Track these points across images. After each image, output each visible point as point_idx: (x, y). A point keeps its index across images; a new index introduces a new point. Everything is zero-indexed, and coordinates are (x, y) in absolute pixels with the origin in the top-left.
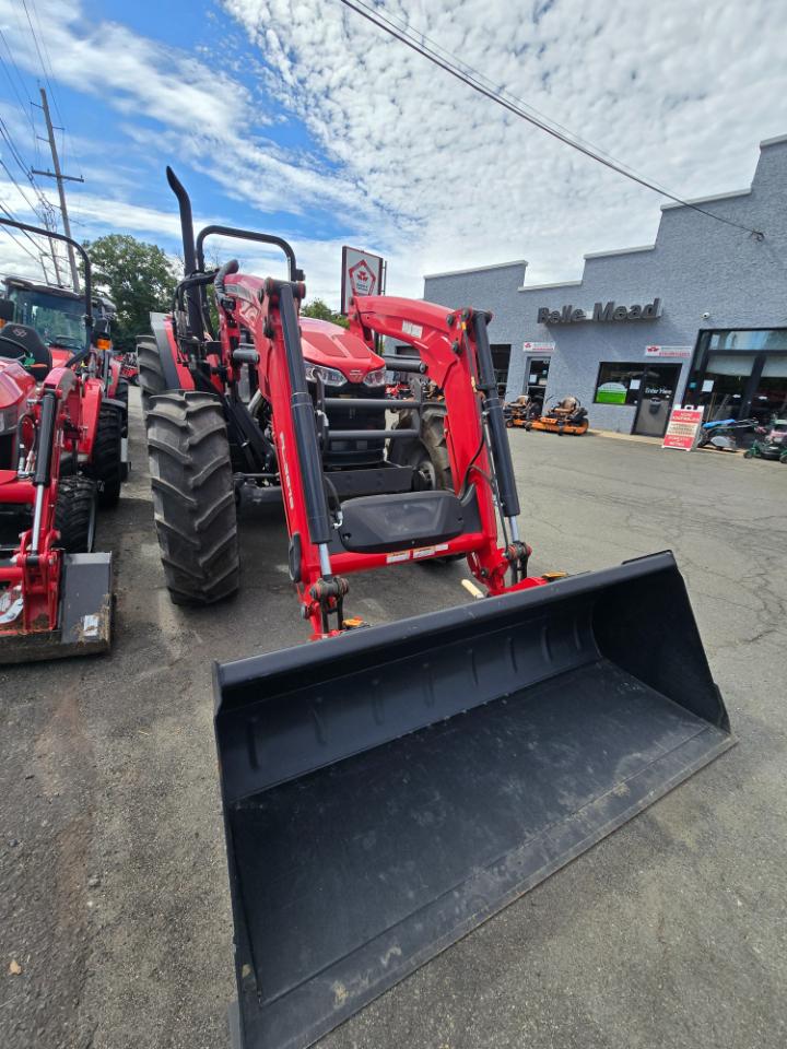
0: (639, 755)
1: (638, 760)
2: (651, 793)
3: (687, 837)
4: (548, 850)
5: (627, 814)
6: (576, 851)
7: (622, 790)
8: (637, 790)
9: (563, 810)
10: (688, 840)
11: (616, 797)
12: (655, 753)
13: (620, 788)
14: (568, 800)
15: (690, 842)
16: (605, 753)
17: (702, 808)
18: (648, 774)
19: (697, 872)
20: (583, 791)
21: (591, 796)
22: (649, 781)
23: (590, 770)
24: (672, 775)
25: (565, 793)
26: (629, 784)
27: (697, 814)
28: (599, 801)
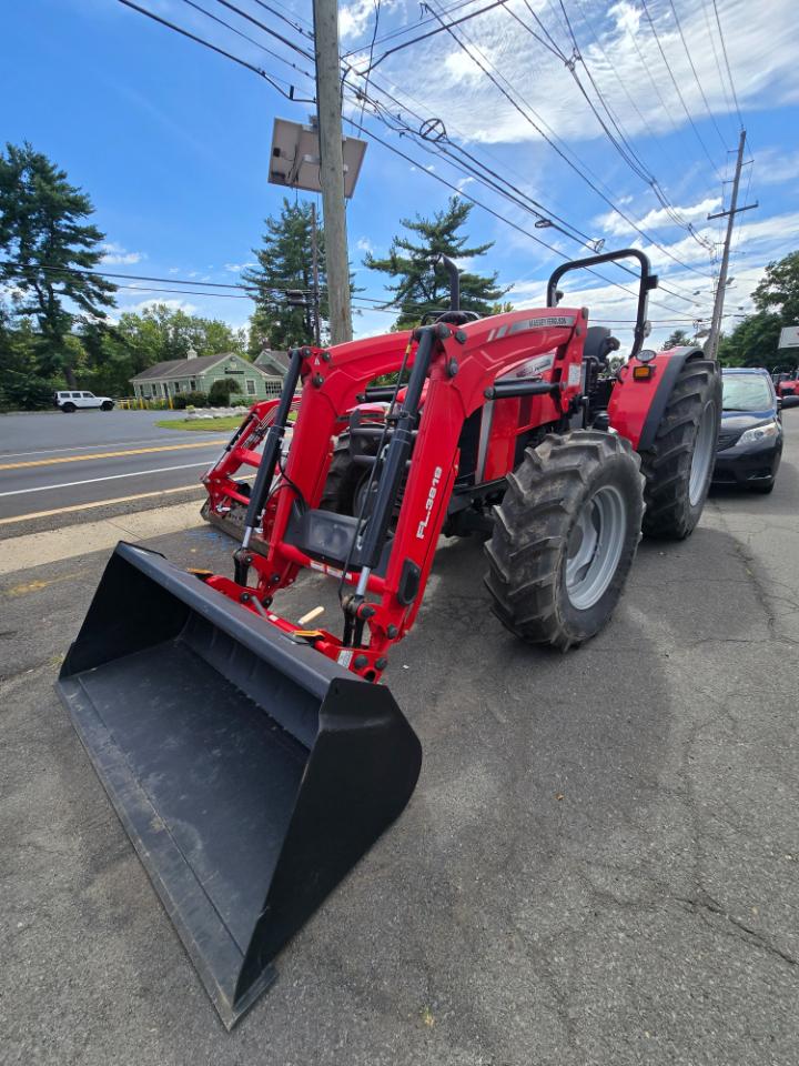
0: (199, 846)
1: (192, 847)
2: (148, 854)
3: (97, 890)
4: (112, 768)
5: (132, 828)
6: (108, 787)
7: (157, 826)
8: (155, 840)
9: (145, 776)
10: (94, 890)
11: (151, 819)
12: (201, 868)
13: (159, 823)
14: (153, 780)
15: (92, 890)
16: (205, 812)
17: (126, 920)
18: (173, 855)
19: (62, 890)
20: (160, 791)
21: (154, 797)
22: (162, 854)
23: (183, 797)
24: (168, 882)
25: (160, 777)
26: (162, 834)
27: (120, 910)
28: (147, 804)
